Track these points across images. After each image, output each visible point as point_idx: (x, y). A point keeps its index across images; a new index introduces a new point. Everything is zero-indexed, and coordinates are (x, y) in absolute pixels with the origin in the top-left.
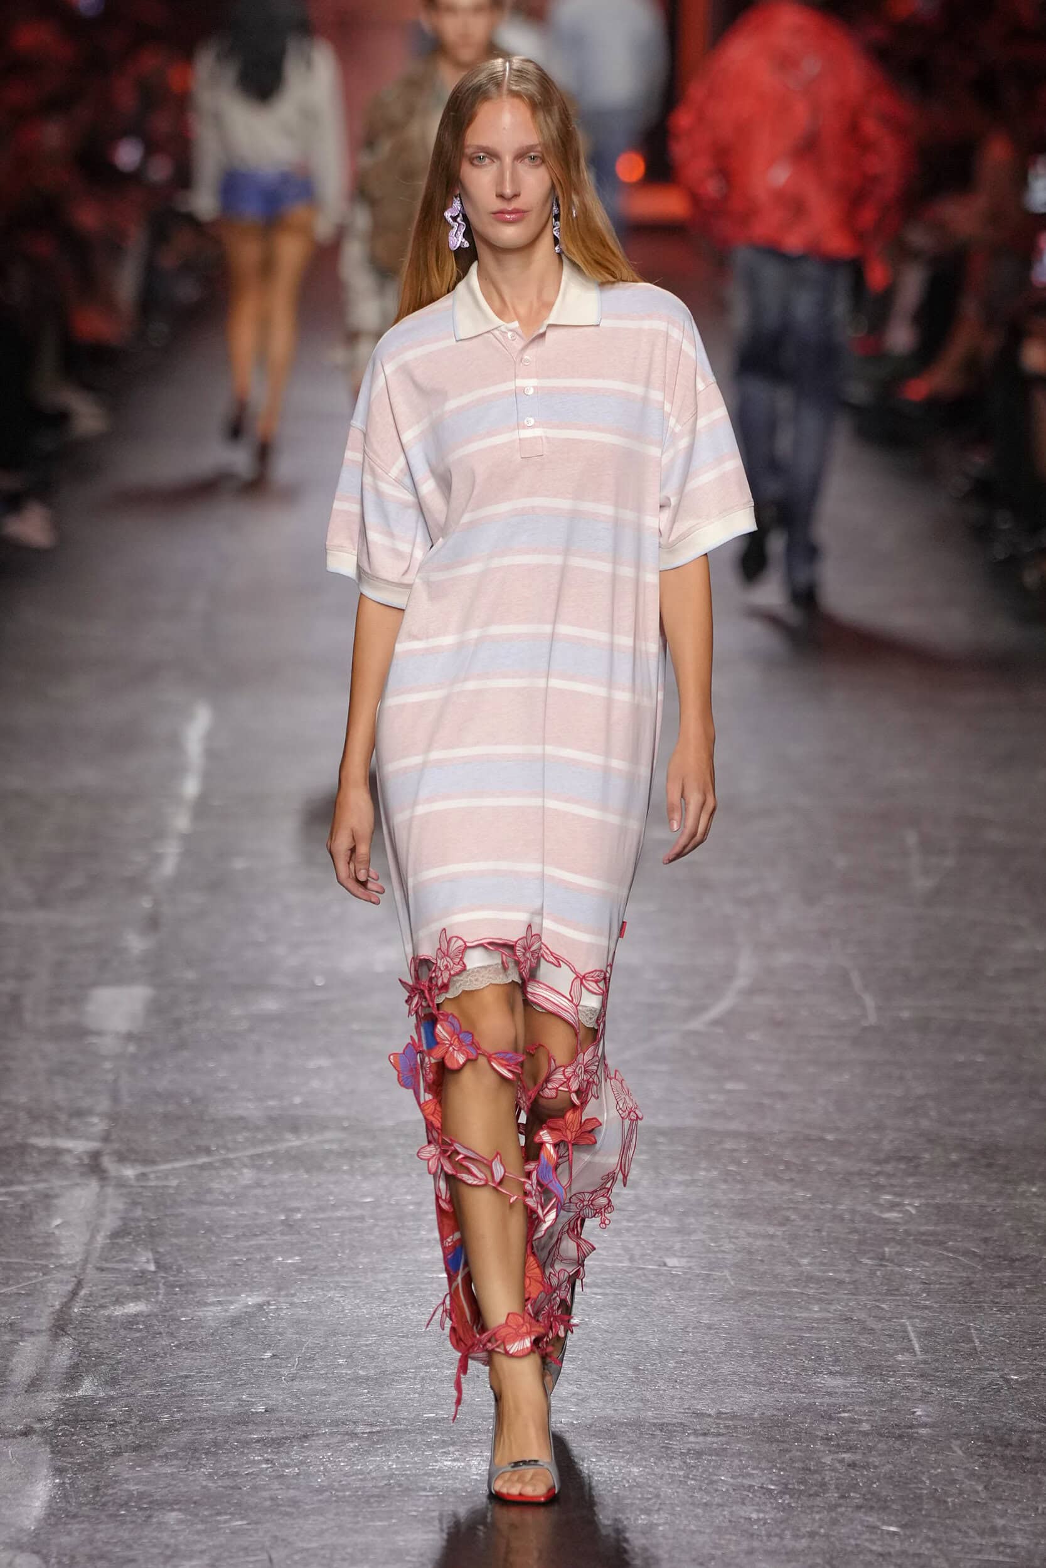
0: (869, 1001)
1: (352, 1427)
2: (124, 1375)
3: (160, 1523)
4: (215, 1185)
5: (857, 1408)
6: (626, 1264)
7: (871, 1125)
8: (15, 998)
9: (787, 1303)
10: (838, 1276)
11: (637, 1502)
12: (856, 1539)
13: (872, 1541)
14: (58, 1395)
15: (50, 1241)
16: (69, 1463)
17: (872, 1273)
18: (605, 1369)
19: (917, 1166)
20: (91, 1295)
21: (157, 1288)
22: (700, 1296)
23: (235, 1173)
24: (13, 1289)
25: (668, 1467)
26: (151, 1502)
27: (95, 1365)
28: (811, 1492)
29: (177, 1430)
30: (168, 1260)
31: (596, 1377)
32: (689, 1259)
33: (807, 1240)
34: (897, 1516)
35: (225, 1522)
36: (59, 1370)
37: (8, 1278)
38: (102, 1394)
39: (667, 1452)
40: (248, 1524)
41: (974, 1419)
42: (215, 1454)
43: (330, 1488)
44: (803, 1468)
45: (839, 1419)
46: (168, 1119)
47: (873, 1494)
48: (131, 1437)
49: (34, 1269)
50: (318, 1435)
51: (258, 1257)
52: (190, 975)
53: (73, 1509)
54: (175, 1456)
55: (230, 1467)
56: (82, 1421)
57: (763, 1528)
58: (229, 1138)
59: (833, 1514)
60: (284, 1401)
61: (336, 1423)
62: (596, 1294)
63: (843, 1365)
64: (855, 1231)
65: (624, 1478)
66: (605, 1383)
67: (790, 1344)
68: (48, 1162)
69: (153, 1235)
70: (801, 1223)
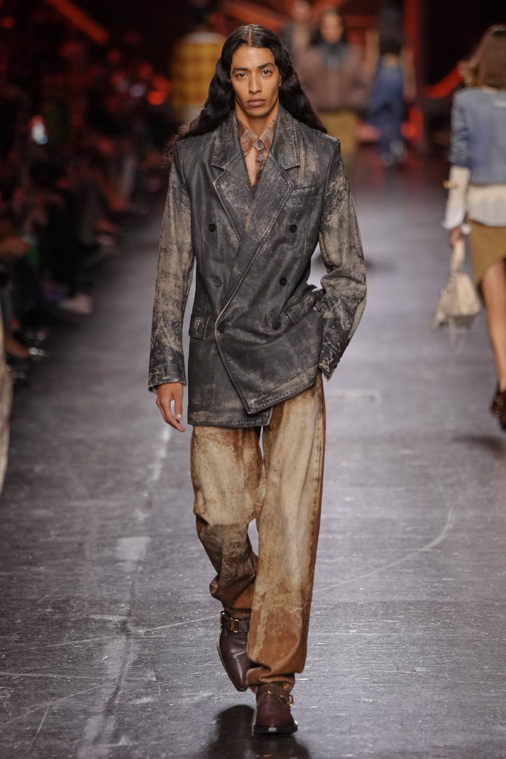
2: (142, 734)
4: (185, 637)
6: (395, 671)
8: (81, 544)
9: (478, 689)
14: (109, 745)
15: (102, 667)
18: (386, 725)
20: (124, 694)
21: (157, 689)
22: (433, 686)
23: (195, 630)
24: (84, 692)
27: (127, 730)
30: (162, 675)
31: (381, 729)
32: (427, 668)
33: (487, 657)
36: (109, 733)
37: (82, 687)
38: (131, 744)
46: (159, 603)
49: (95, 682)
52: (169, 530)
58: (191, 612)
62: (381, 687)
66: (386, 732)
67: (480, 710)
68: (100, 627)
69: (154, 662)
70: (484, 648)
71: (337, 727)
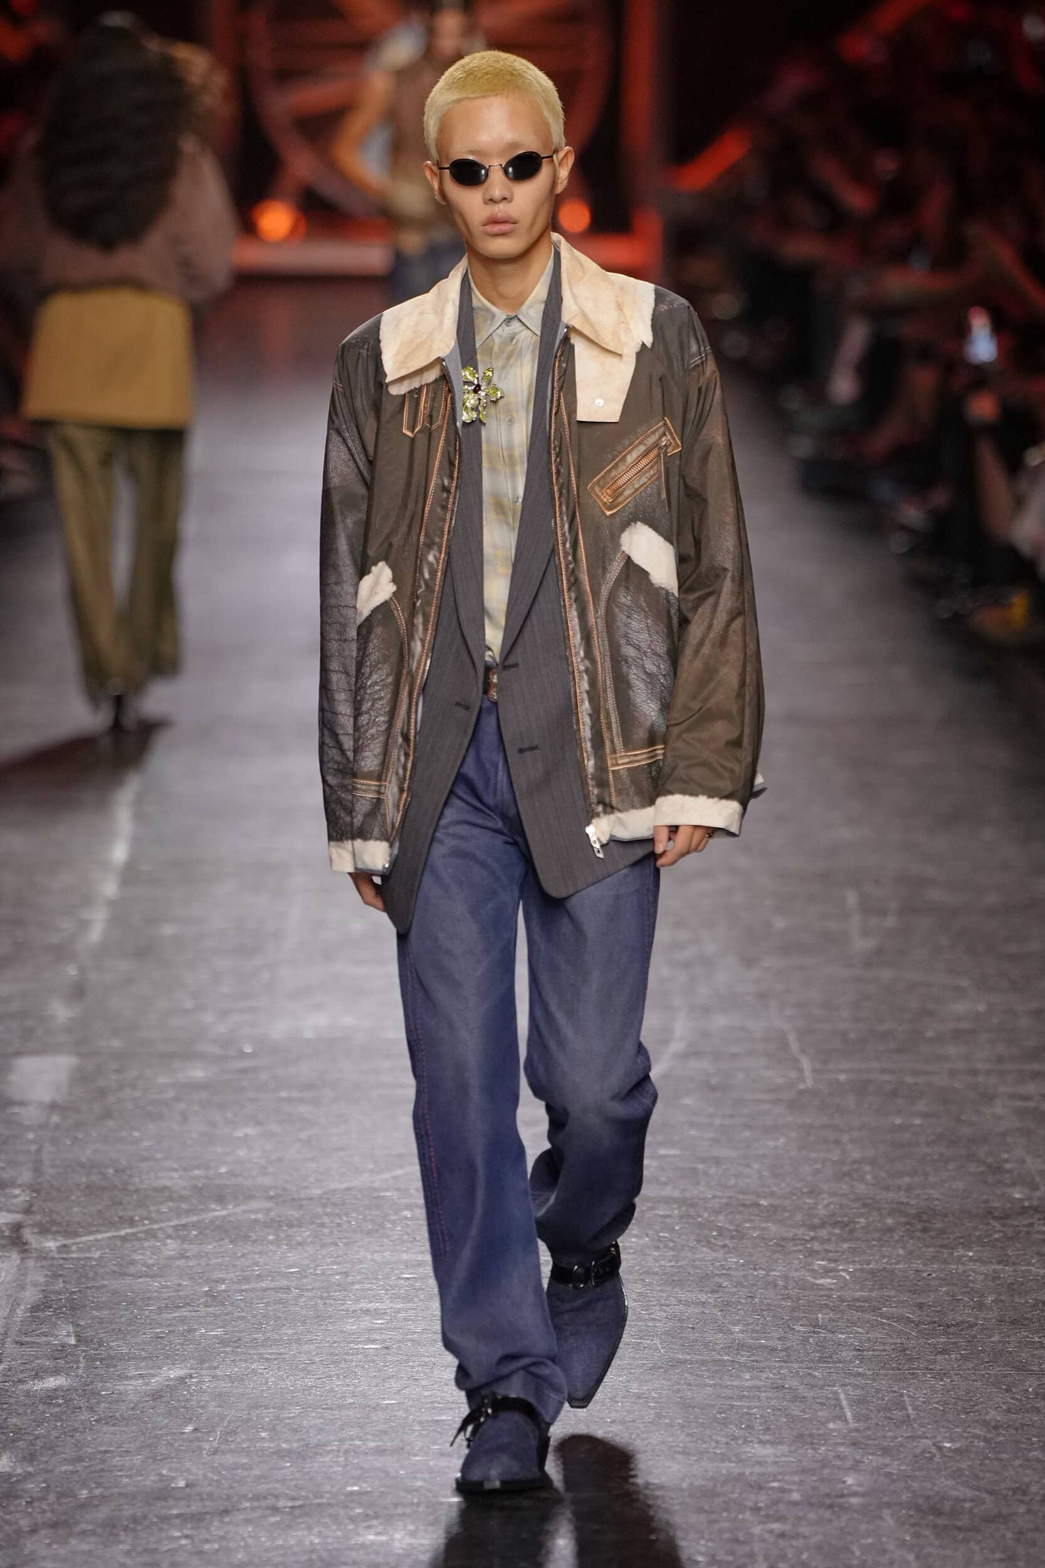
0: (806, 1064)
1: (274, 1501)
2: (43, 1451)
4: (138, 1257)
5: (787, 1477)
7: (806, 1190)
9: (718, 1372)
10: (770, 1343)
17: (805, 1341)
19: (852, 1231)
20: (10, 1369)
21: (78, 1361)
22: (630, 1365)
23: (158, 1244)
27: (14, 1442)
29: (96, 1506)
30: (89, 1333)
33: (739, 1307)
38: (19, 1471)
41: (906, 1488)
42: (134, 1530)
44: (732, 1540)
45: (769, 1489)
46: (90, 1189)
48: (48, 1514)
50: (239, 1509)
51: (181, 1329)
52: (116, 1044)
54: (92, 1532)
55: (148, 1543)
58: (153, 1208)
60: (204, 1475)
61: (257, 1497)
63: (774, 1434)
64: (788, 1297)
67: (720, 1413)
69: (73, 1308)
70: (734, 1290)
71: (434, 1443)
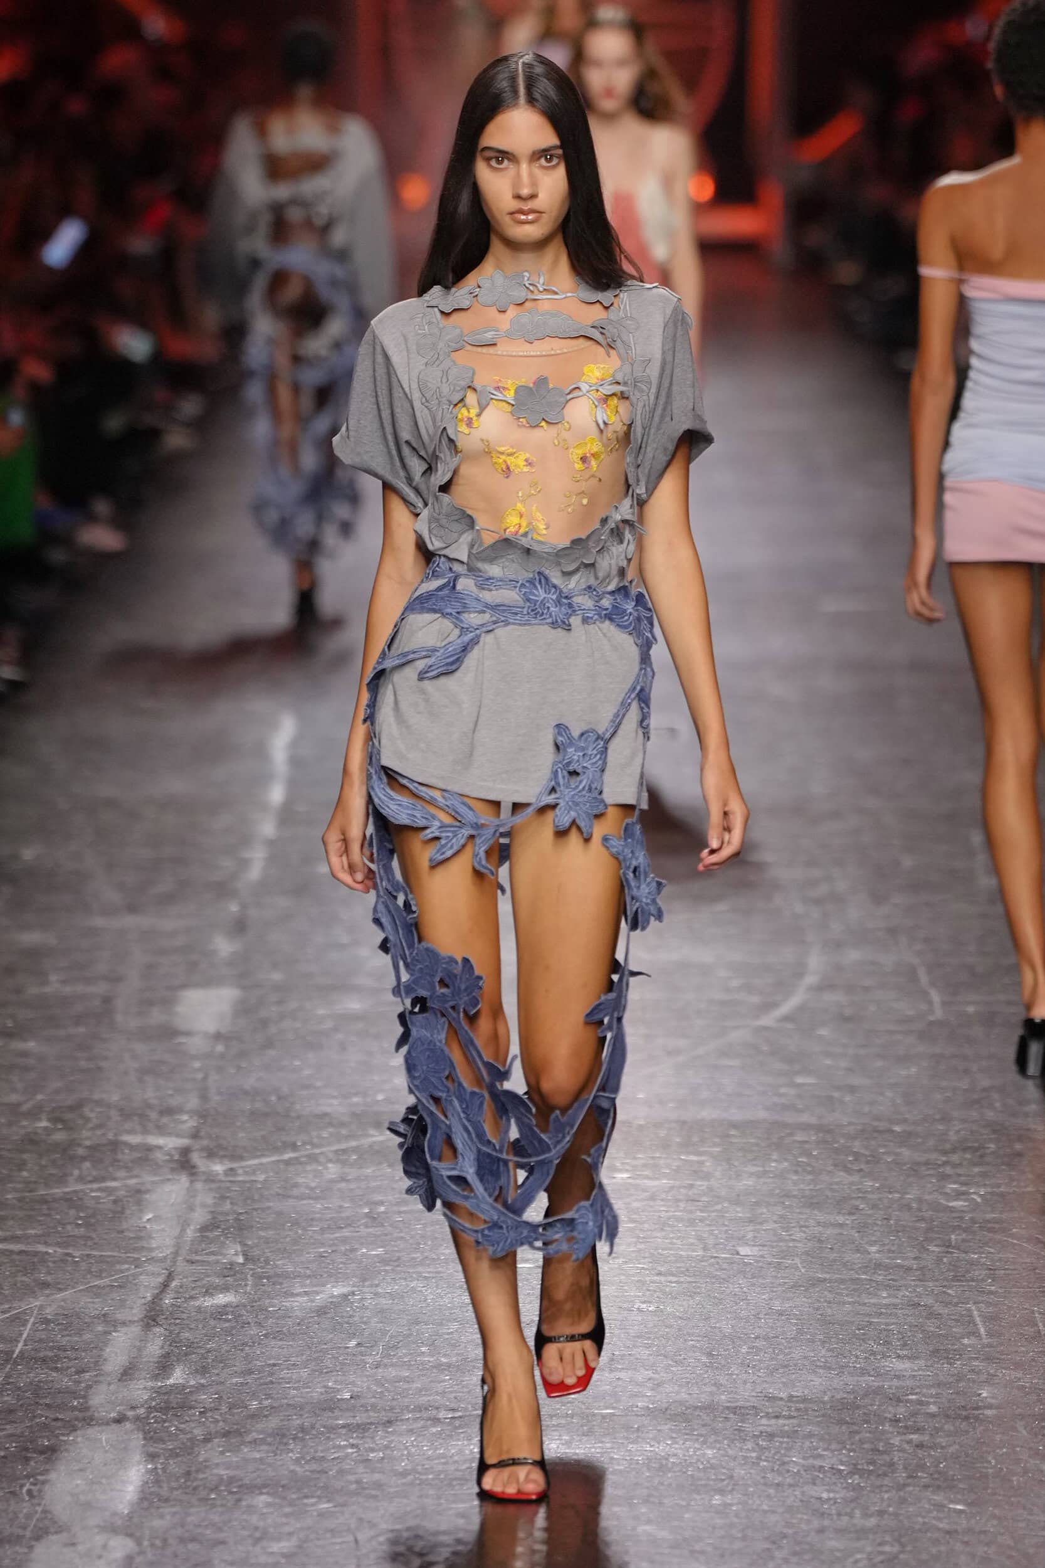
0: (936, 997)
1: (434, 1412)
2: (214, 1364)
3: (249, 1506)
4: (300, 1180)
5: (925, 1391)
6: (700, 1253)
7: (938, 1117)
8: (107, 1000)
9: (854, 1290)
10: (906, 1263)
11: (711, 1483)
12: (924, 1517)
13: (939, 1519)
14: (150, 1384)
15: (142, 1234)
16: (162, 1449)
17: (939, 1260)
18: (680, 1355)
19: (982, 1156)
20: (181, 1287)
21: (246, 1279)
22: (772, 1283)
23: (320, 1168)
24: (106, 1281)
25: (741, 1449)
26: (240, 1486)
27: (186, 1355)
28: (880, 1472)
29: (266, 1416)
30: (256, 1252)
31: (670, 1362)
32: (761, 1248)
33: (875, 1229)
34: (963, 1495)
35: (313, 1505)
36: (151, 1360)
37: (101, 1271)
38: (192, 1383)
39: (740, 1435)
40: (335, 1507)
41: (1038, 1401)
42: (303, 1439)
43: (414, 1471)
44: (872, 1450)
45: (907, 1401)
46: (254, 1115)
47: (940, 1473)
48: (221, 1424)
49: (126, 1262)
50: (402, 1420)
51: (343, 1248)
52: (277, 976)
53: (164, 1492)
54: (263, 1441)
55: (316, 1452)
56: (173, 1408)
57: (833, 1507)
58: (314, 1134)
59: (902, 1494)
60: (368, 1388)
61: (419, 1409)
62: (672, 1282)
63: (911, 1349)
64: (923, 1219)
65: (698, 1460)
66: (680, 1368)
67: (859, 1329)
68: (140, 1158)
69: (241, 1228)
70: (870, 1212)
